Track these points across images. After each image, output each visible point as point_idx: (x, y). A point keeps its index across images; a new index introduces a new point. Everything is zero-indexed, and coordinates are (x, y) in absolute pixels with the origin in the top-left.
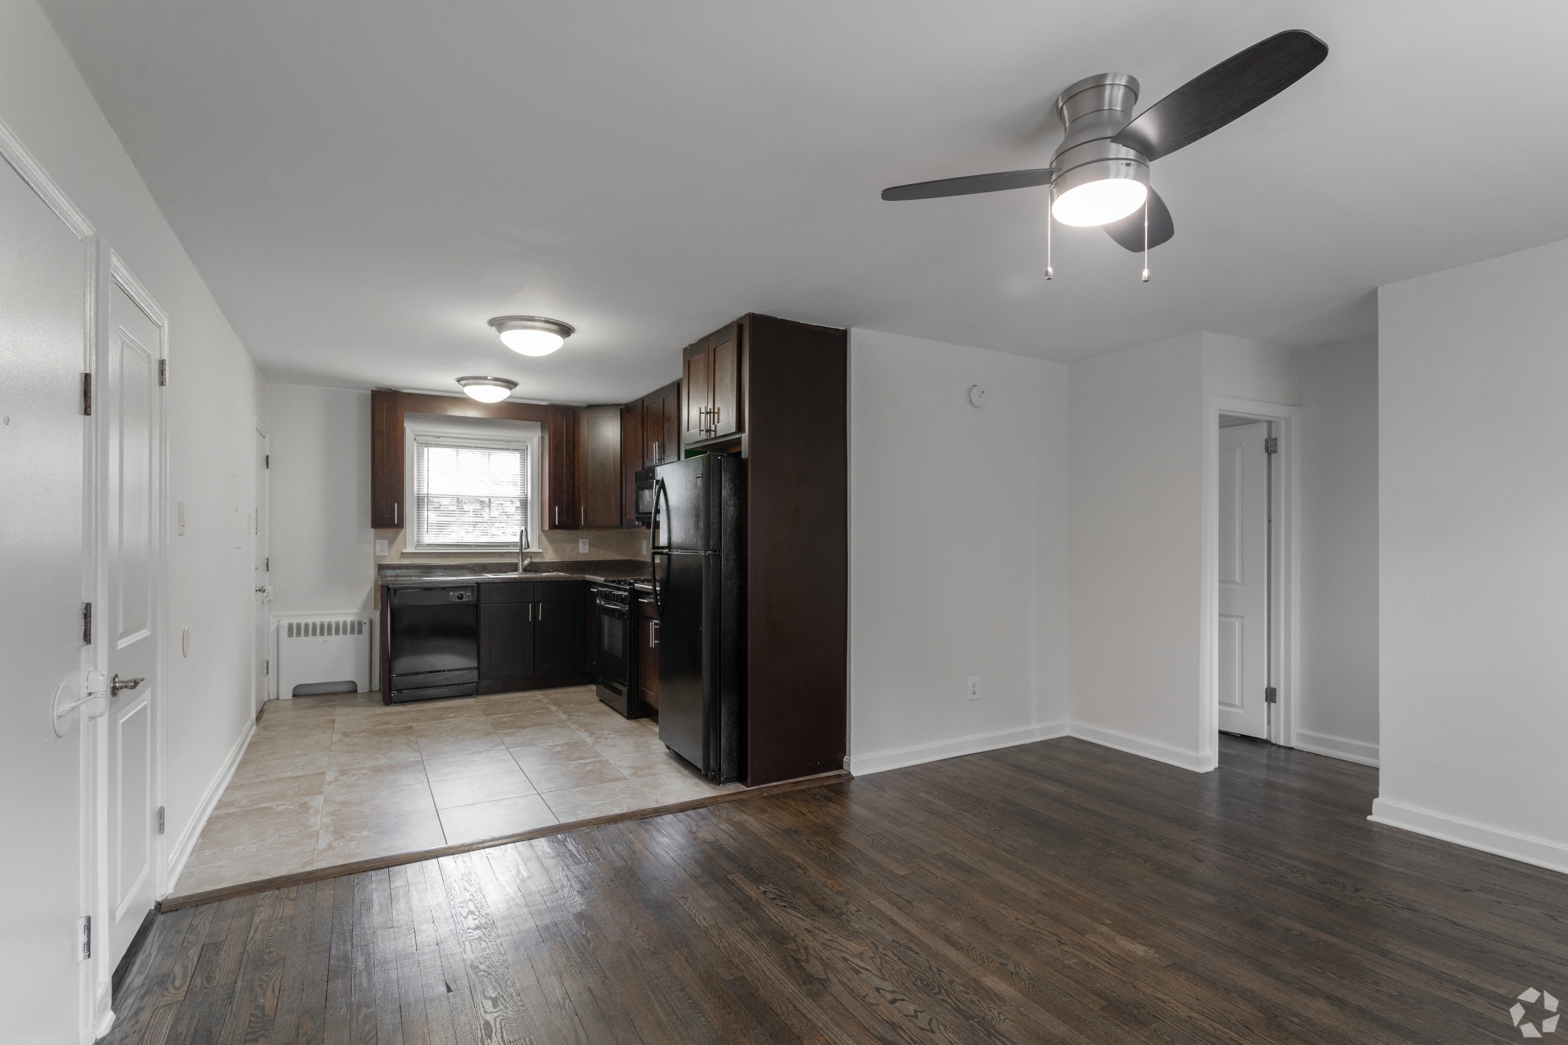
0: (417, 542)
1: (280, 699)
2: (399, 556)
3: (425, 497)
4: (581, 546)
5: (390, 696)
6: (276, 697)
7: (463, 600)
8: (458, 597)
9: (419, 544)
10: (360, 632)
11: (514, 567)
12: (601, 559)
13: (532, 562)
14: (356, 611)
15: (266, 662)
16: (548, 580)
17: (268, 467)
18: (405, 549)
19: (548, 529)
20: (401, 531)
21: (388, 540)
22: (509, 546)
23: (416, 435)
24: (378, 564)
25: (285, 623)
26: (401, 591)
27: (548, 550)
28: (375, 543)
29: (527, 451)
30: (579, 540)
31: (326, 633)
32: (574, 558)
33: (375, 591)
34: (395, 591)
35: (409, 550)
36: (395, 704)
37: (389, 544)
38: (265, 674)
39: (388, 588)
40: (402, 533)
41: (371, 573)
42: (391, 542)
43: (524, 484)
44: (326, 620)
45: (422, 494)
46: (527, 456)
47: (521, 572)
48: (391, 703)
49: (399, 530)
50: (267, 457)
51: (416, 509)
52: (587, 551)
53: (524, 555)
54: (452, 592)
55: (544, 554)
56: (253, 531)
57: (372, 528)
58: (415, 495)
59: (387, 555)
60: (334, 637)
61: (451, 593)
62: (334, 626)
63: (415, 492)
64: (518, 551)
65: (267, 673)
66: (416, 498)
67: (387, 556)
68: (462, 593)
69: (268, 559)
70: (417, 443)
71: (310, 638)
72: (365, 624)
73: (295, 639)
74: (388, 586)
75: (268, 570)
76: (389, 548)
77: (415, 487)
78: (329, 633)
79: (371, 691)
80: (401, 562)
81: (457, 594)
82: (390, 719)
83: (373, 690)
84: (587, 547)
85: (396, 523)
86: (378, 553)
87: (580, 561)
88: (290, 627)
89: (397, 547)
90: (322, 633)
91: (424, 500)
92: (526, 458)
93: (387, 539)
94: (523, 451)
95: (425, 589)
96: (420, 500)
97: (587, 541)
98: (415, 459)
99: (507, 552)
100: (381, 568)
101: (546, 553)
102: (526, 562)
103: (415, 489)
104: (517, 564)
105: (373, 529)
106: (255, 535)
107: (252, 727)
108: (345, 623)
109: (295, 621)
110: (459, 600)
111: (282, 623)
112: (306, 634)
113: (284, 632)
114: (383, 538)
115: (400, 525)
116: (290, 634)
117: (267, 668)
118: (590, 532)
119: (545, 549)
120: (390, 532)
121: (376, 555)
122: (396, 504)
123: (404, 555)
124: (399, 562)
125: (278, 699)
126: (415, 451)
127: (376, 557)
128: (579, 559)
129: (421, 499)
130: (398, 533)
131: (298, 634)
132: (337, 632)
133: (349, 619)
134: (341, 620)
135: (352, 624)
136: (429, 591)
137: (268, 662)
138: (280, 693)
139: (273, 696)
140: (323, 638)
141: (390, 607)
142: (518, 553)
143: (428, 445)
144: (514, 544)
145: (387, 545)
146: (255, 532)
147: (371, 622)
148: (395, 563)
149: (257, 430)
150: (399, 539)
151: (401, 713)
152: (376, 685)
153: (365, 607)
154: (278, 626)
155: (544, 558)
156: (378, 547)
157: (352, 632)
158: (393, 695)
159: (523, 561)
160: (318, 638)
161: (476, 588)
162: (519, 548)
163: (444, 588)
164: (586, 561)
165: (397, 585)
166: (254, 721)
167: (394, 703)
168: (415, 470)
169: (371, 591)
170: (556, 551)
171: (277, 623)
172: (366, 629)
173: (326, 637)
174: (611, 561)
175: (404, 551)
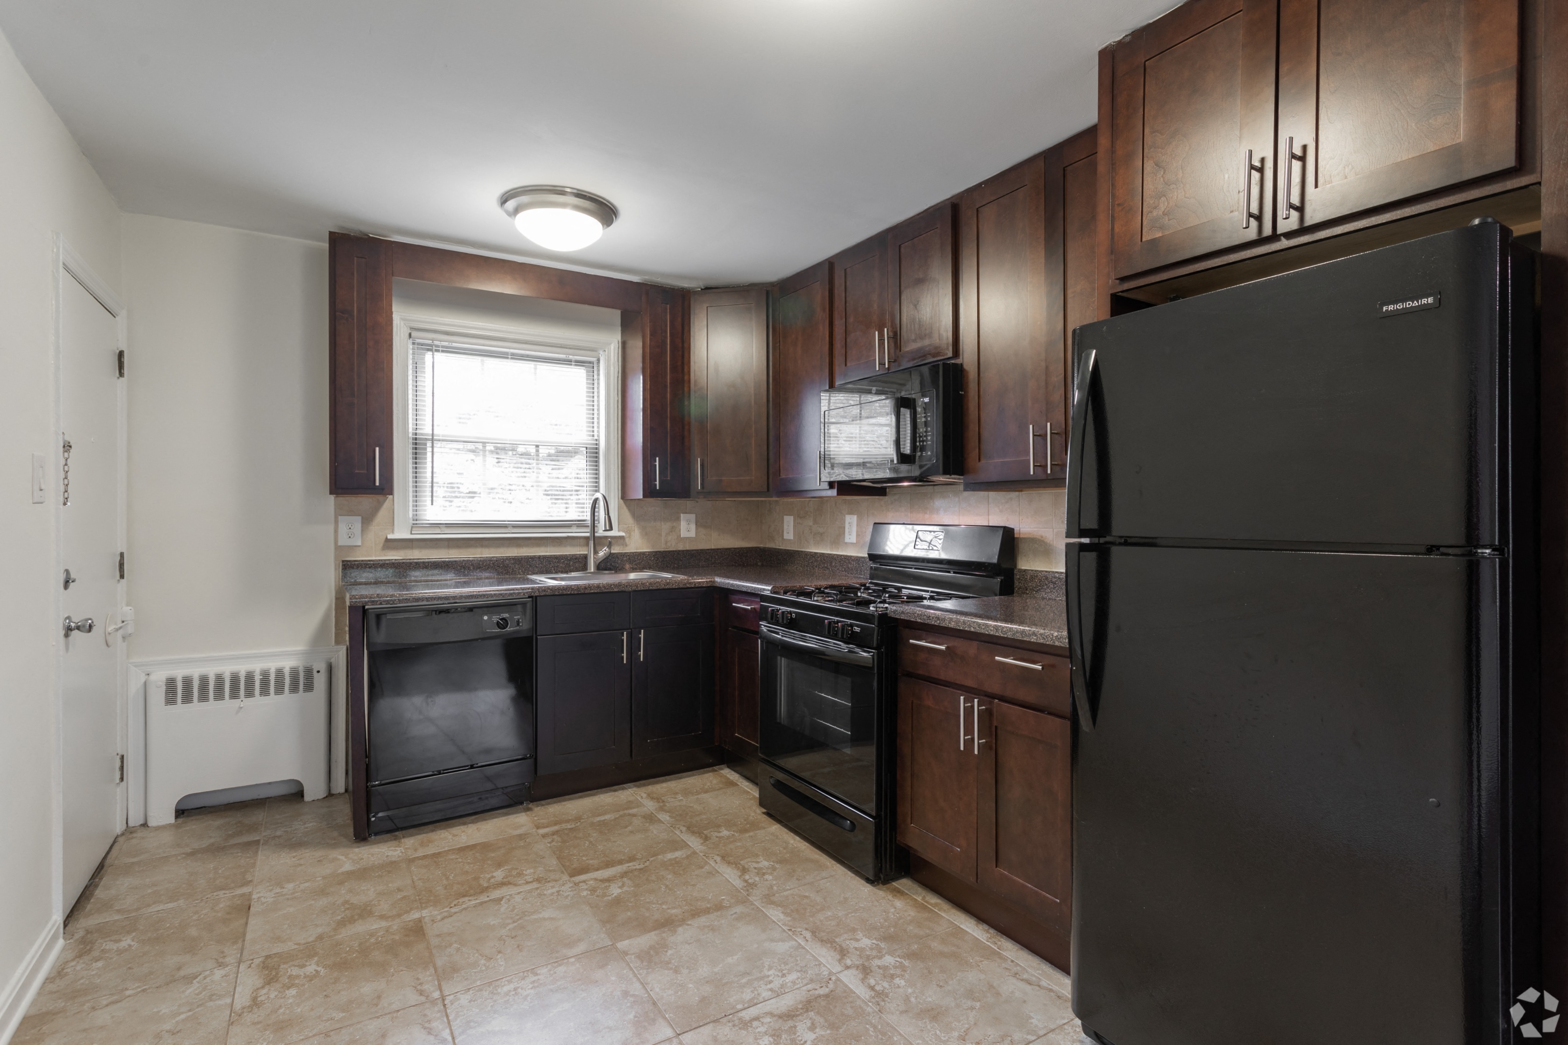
0: (413, 520)
1: (150, 825)
2: (381, 545)
3: (427, 440)
4: (683, 524)
5: (369, 819)
6: (142, 822)
7: (507, 629)
8: (498, 623)
9: (416, 525)
10: (309, 687)
11: (580, 563)
12: (713, 547)
13: (611, 553)
14: (300, 648)
15: (119, 757)
16: (654, 588)
17: (121, 374)
18: (393, 532)
19: (641, 497)
20: (385, 501)
21: (360, 518)
22: (569, 526)
23: (412, 328)
24: (343, 561)
25: (160, 677)
26: (389, 616)
27: (632, 533)
28: (336, 522)
29: (599, 366)
30: (680, 517)
31: (242, 692)
32: (673, 545)
33: (336, 609)
34: (378, 617)
35: (401, 533)
36: (378, 837)
37: (362, 523)
38: (118, 781)
39: (365, 611)
40: (387, 505)
41: (330, 576)
42: (367, 520)
43: (592, 421)
44: (242, 669)
45: (422, 434)
46: (598, 375)
47: (592, 570)
48: (370, 835)
49: (380, 498)
50: (121, 354)
51: (411, 461)
52: (693, 534)
53: (597, 542)
54: (486, 614)
55: (627, 540)
56: (53, 495)
57: (331, 493)
58: (410, 435)
59: (359, 543)
60: (258, 699)
61: (486, 618)
62: (258, 678)
63: (411, 430)
64: (588, 535)
65: (122, 779)
66: (411, 441)
67: (359, 546)
68: (506, 615)
69: (122, 555)
70: (414, 343)
71: (212, 704)
72: (318, 672)
73: (180, 708)
74: (364, 607)
75: (122, 576)
76: (362, 530)
77: (410, 421)
78: (250, 693)
79: (330, 795)
80: (385, 556)
81: (495, 618)
82: (367, 892)
83: (334, 791)
84: (693, 527)
85: (377, 484)
86: (343, 541)
87: (683, 551)
88: (171, 684)
89: (377, 531)
90: (234, 694)
91: (426, 444)
92: (596, 377)
93: (359, 515)
94: (591, 366)
95: (436, 611)
96: (418, 446)
97: (692, 517)
98: (410, 372)
99: (568, 537)
100: (347, 566)
101: (630, 537)
102: (601, 554)
103: (410, 426)
104: (585, 557)
105: (332, 497)
106: (62, 506)
107: (54, 938)
108: (280, 673)
109: (179, 673)
110: (499, 630)
111: (153, 677)
112: (204, 697)
113: (158, 695)
114: (351, 513)
115: (386, 489)
116: (170, 699)
117: (122, 768)
118: (697, 502)
119: (629, 531)
120: (365, 501)
121: (340, 544)
122: (377, 449)
123: (390, 544)
124: (380, 556)
125: (145, 825)
126: (410, 357)
127: (338, 548)
128: (681, 547)
129: (420, 444)
130: (379, 505)
131: (187, 698)
132: (265, 691)
133: (287, 664)
134: (272, 666)
135: (294, 673)
136: (443, 615)
137: (122, 757)
138: (150, 814)
139: (135, 820)
140: (236, 702)
141: (367, 649)
142: (587, 538)
143: (431, 348)
144: (580, 524)
145: (360, 525)
146: (62, 500)
147: (330, 669)
148: (374, 558)
149: (66, 268)
150: (383, 513)
151: (391, 867)
152: (339, 785)
153: (318, 638)
154: (145, 683)
155: (626, 545)
156: (343, 528)
157: (294, 689)
158: (373, 819)
159: (596, 552)
160: (228, 704)
161: (529, 606)
162: (588, 530)
163: (471, 609)
164: (693, 550)
165: (381, 604)
166: (58, 928)
167: (376, 834)
168: (410, 392)
169: (329, 610)
170: (645, 533)
171: (143, 678)
172: (320, 681)
173: (244, 702)
174: (729, 549)
175: (390, 537)
